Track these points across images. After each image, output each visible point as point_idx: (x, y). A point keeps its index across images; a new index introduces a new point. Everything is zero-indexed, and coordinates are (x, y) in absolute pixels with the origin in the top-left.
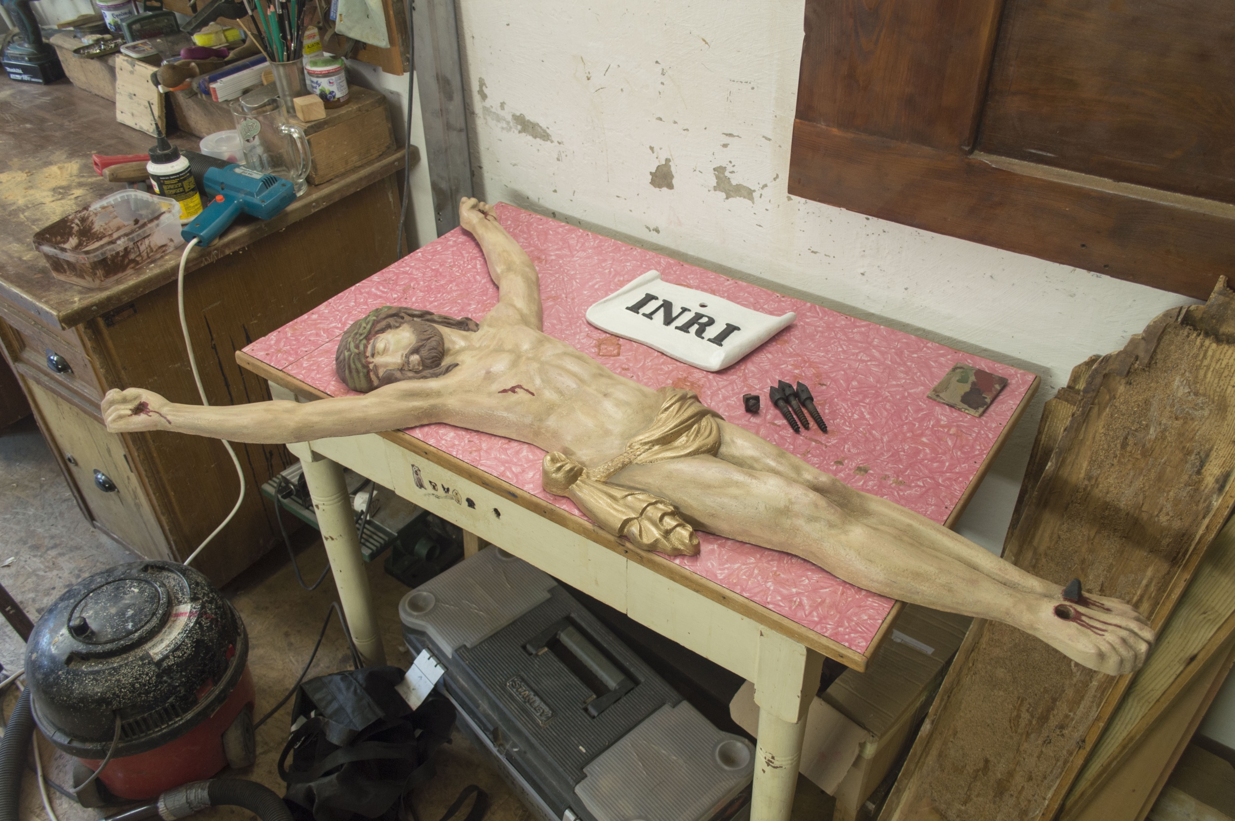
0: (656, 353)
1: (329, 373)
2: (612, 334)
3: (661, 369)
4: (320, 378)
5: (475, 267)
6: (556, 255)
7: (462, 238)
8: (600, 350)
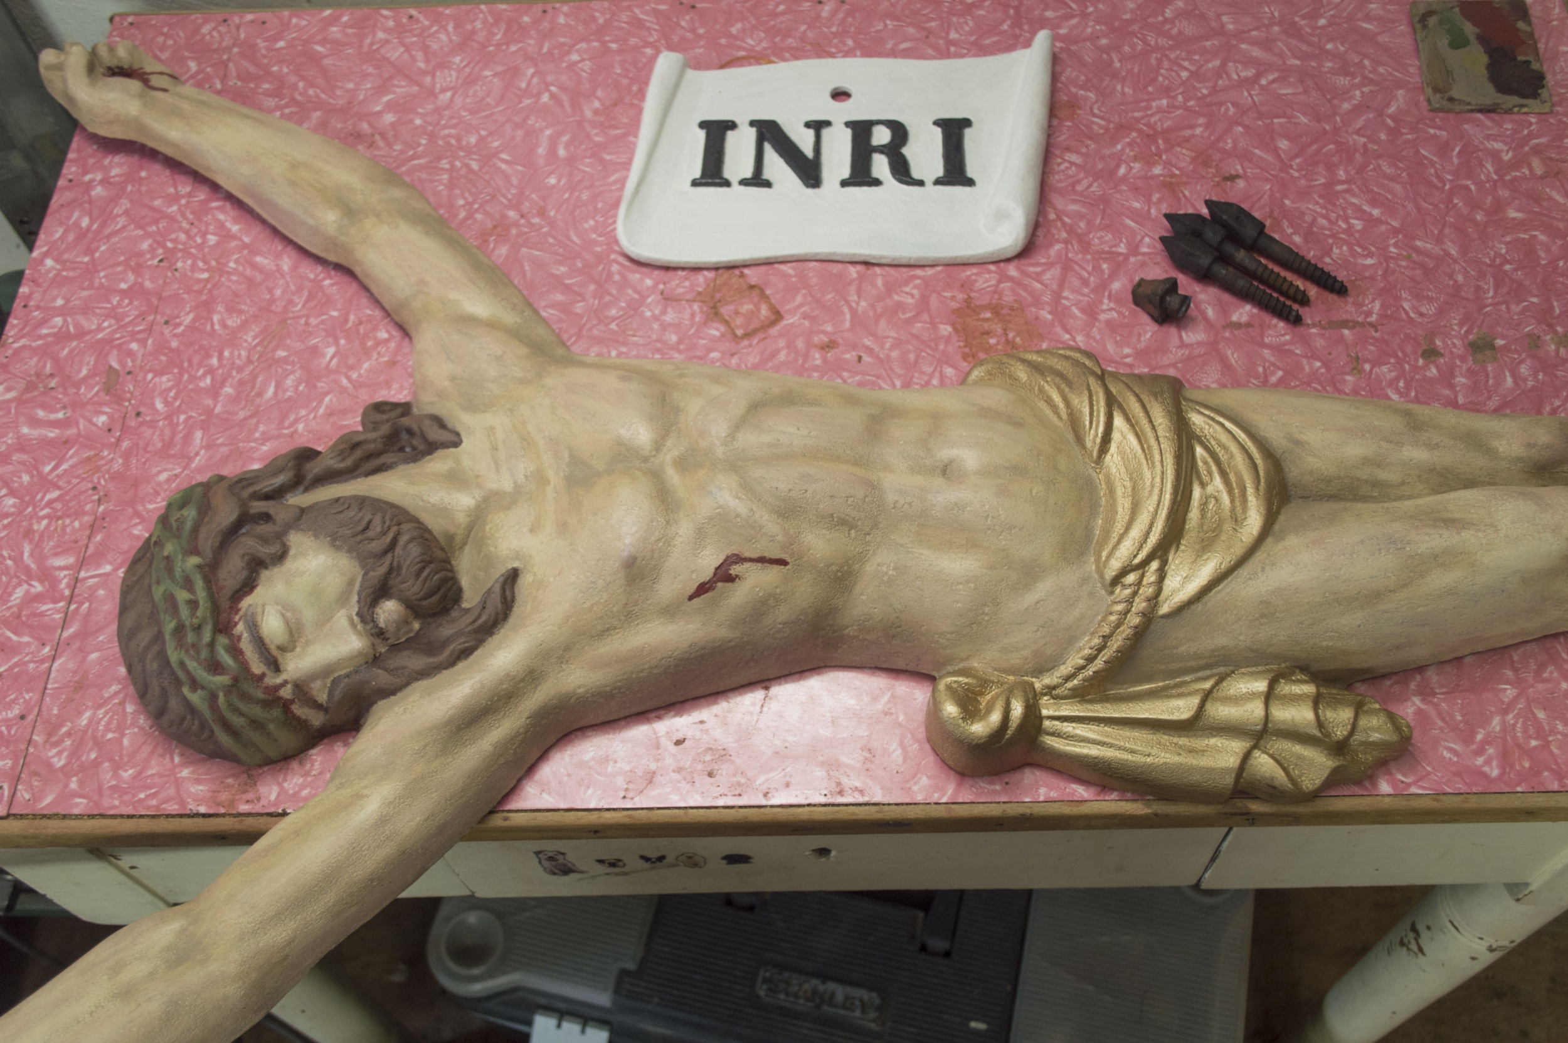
0: (853, 271)
1: (147, 749)
2: (716, 268)
3: (900, 306)
4: (135, 777)
5: (226, 236)
6: (390, 107)
7: (118, 166)
8: (726, 323)
